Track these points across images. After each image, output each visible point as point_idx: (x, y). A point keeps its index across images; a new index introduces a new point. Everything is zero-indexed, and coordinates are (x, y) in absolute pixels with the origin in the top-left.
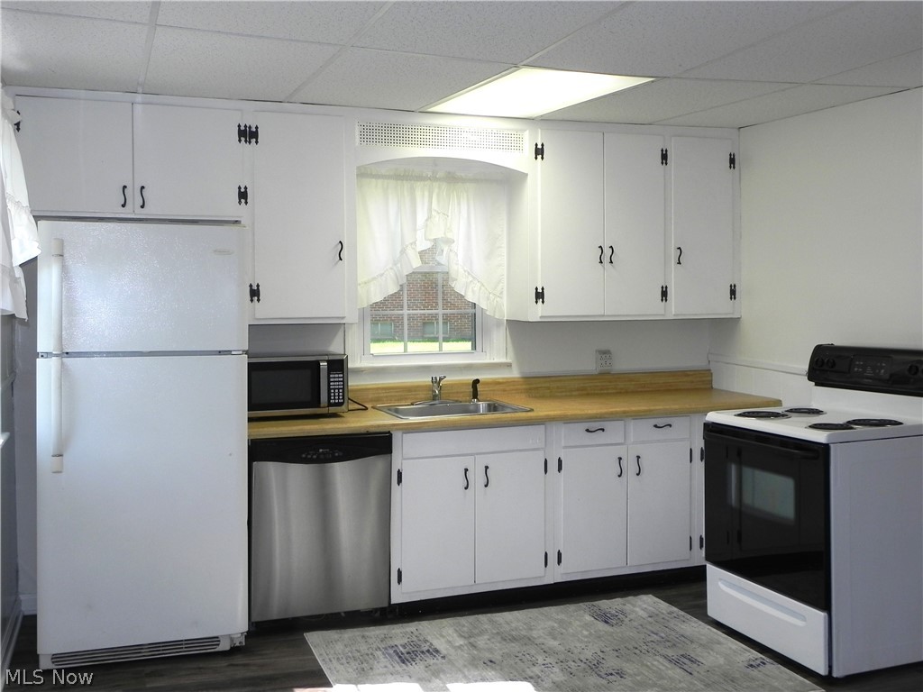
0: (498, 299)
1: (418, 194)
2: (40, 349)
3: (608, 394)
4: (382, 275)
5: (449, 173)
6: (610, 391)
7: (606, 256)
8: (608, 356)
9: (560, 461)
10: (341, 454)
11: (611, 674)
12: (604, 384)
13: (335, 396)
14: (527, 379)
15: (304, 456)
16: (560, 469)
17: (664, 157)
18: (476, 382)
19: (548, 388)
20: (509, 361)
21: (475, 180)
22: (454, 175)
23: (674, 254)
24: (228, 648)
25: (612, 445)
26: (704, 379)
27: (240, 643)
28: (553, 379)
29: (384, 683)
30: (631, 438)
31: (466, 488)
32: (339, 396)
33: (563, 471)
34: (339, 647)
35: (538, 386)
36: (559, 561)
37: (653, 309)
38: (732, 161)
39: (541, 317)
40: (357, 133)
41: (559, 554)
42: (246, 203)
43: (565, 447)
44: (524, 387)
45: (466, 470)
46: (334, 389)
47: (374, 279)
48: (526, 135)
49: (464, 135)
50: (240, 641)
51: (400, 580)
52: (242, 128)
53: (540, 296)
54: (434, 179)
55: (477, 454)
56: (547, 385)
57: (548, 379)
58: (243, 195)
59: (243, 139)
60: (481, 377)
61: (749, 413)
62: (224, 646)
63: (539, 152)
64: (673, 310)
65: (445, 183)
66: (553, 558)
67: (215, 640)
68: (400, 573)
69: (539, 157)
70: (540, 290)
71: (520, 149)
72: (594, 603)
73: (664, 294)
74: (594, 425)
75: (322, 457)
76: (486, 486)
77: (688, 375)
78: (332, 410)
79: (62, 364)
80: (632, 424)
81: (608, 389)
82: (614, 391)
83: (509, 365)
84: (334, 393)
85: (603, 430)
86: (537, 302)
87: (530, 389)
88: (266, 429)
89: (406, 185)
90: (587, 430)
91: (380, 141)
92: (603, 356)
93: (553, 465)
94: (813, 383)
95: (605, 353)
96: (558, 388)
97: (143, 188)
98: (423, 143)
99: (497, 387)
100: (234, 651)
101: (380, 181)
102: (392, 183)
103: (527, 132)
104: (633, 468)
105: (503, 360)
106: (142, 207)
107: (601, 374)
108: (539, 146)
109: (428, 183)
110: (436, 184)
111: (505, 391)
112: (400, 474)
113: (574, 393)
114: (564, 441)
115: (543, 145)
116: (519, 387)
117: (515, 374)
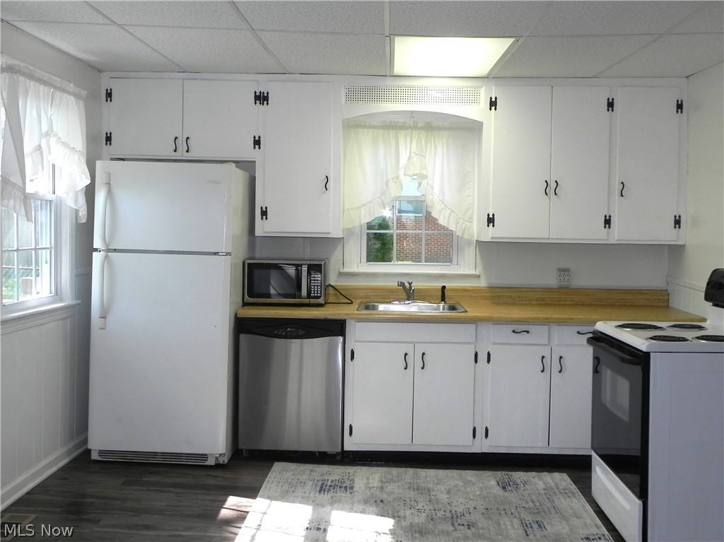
0: (467, 223)
1: (401, 141)
2: (95, 246)
3: (565, 305)
4: (371, 202)
5: (428, 123)
6: (567, 303)
7: (551, 189)
8: (566, 273)
9: (489, 355)
10: (303, 333)
11: (463, 525)
12: (563, 296)
13: (314, 291)
14: (491, 288)
15: (276, 332)
16: (489, 361)
17: (611, 105)
18: (444, 287)
19: (510, 297)
20: (477, 273)
21: (450, 129)
22: (431, 125)
23: (618, 187)
24: (213, 464)
25: (536, 345)
26: (661, 297)
27: (224, 461)
28: (515, 290)
29: (292, 502)
30: (555, 341)
31: (406, 368)
32: (317, 291)
33: (491, 362)
34: (289, 474)
35: (500, 295)
36: (487, 436)
37: (598, 234)
38: (680, 107)
39: (492, 238)
40: (343, 94)
41: (487, 430)
42: (259, 148)
43: (494, 344)
44: (488, 294)
45: (406, 354)
46: (314, 286)
47: (364, 205)
48: (483, 91)
49: (429, 92)
50: (225, 460)
51: (351, 433)
52: (258, 94)
53: (491, 220)
54: (415, 127)
55: (418, 342)
56: (510, 294)
57: (510, 290)
58: (257, 142)
59: (258, 102)
60: (448, 285)
61: (628, 324)
62: (211, 462)
63: (493, 104)
64: (616, 235)
65: (423, 132)
66: (480, 433)
67: (204, 457)
68: (351, 427)
69: (493, 108)
70: (491, 216)
71: (478, 102)
72: (509, 473)
73: (608, 222)
74: (521, 328)
75: (289, 334)
76: (423, 368)
77: (644, 294)
78: (312, 301)
79: (107, 256)
80: (556, 330)
81: (564, 301)
82: (571, 303)
83: (478, 277)
84: (314, 288)
85: (528, 332)
86: (488, 226)
87: (494, 297)
88: (251, 311)
89: (392, 133)
90: (514, 331)
91: (362, 99)
92: (562, 273)
93: (482, 357)
94: (711, 304)
95: (564, 271)
96: (519, 297)
97: (188, 138)
98: (395, 100)
99: (466, 294)
100: (218, 466)
101: (371, 131)
102: (381, 132)
103: (484, 88)
104: (556, 367)
105: (472, 272)
106: (187, 151)
107: (560, 288)
108: (493, 100)
109: (409, 131)
110: (415, 132)
111: (472, 297)
112: (353, 353)
113: (533, 303)
114: (493, 339)
115: (496, 98)
116: (484, 294)
117: (482, 283)
